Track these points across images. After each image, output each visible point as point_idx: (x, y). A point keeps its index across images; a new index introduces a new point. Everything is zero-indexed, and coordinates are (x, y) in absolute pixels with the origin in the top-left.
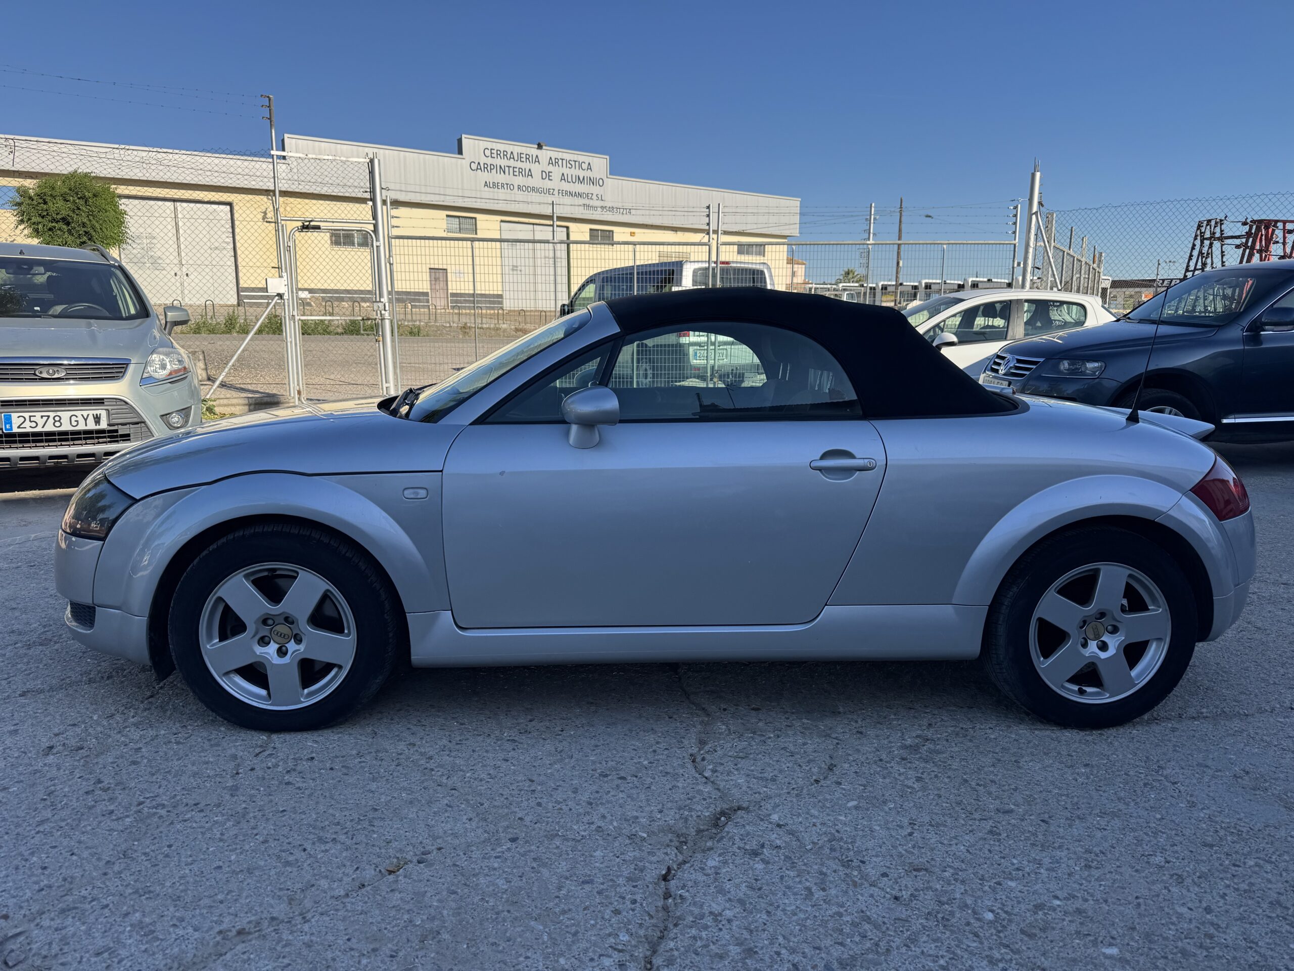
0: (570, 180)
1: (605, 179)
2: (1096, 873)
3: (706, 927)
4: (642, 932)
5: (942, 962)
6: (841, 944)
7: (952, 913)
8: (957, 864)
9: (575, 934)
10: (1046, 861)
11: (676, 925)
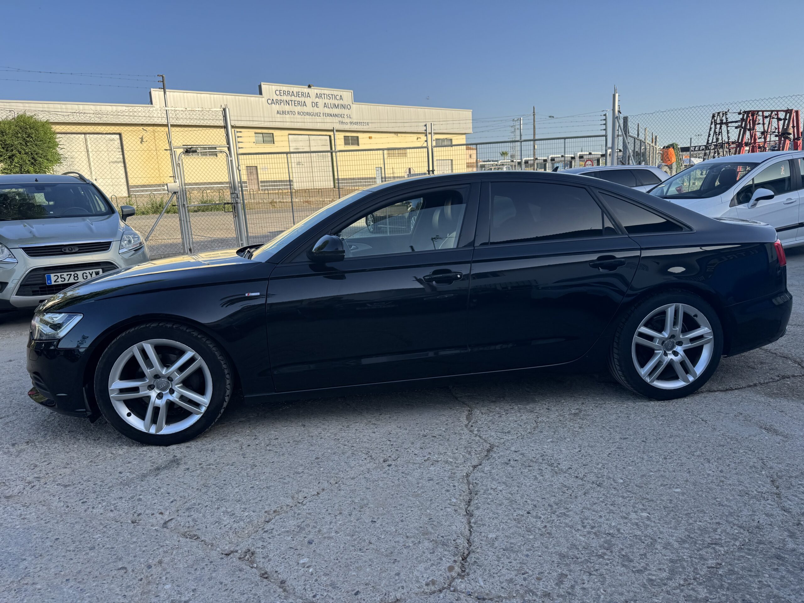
0: (330, 106)
1: (351, 105)
2: (670, 461)
3: (490, 494)
4: (461, 498)
5: (601, 499)
6: (554, 496)
7: (604, 481)
8: (603, 462)
9: (431, 500)
10: (645, 457)
11: (476, 494)
